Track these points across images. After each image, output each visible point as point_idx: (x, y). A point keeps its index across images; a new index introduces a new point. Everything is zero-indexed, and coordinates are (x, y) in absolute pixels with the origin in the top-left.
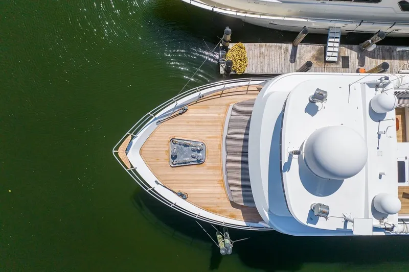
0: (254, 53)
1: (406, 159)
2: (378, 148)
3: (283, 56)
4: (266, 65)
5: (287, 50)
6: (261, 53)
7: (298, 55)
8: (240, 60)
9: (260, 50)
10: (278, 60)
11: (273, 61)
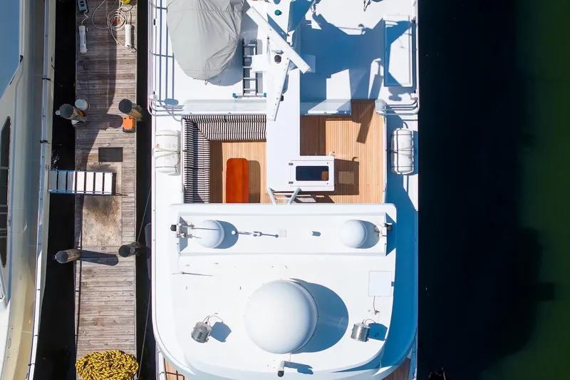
0: (95, 336)
1: (292, 164)
2: (277, 236)
3: (100, 279)
4: (119, 313)
5: (89, 271)
6: (95, 323)
7: (99, 250)
8: (110, 366)
9: (88, 325)
10: (108, 289)
11: (111, 299)
